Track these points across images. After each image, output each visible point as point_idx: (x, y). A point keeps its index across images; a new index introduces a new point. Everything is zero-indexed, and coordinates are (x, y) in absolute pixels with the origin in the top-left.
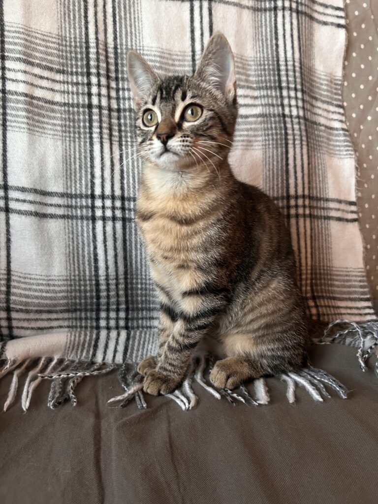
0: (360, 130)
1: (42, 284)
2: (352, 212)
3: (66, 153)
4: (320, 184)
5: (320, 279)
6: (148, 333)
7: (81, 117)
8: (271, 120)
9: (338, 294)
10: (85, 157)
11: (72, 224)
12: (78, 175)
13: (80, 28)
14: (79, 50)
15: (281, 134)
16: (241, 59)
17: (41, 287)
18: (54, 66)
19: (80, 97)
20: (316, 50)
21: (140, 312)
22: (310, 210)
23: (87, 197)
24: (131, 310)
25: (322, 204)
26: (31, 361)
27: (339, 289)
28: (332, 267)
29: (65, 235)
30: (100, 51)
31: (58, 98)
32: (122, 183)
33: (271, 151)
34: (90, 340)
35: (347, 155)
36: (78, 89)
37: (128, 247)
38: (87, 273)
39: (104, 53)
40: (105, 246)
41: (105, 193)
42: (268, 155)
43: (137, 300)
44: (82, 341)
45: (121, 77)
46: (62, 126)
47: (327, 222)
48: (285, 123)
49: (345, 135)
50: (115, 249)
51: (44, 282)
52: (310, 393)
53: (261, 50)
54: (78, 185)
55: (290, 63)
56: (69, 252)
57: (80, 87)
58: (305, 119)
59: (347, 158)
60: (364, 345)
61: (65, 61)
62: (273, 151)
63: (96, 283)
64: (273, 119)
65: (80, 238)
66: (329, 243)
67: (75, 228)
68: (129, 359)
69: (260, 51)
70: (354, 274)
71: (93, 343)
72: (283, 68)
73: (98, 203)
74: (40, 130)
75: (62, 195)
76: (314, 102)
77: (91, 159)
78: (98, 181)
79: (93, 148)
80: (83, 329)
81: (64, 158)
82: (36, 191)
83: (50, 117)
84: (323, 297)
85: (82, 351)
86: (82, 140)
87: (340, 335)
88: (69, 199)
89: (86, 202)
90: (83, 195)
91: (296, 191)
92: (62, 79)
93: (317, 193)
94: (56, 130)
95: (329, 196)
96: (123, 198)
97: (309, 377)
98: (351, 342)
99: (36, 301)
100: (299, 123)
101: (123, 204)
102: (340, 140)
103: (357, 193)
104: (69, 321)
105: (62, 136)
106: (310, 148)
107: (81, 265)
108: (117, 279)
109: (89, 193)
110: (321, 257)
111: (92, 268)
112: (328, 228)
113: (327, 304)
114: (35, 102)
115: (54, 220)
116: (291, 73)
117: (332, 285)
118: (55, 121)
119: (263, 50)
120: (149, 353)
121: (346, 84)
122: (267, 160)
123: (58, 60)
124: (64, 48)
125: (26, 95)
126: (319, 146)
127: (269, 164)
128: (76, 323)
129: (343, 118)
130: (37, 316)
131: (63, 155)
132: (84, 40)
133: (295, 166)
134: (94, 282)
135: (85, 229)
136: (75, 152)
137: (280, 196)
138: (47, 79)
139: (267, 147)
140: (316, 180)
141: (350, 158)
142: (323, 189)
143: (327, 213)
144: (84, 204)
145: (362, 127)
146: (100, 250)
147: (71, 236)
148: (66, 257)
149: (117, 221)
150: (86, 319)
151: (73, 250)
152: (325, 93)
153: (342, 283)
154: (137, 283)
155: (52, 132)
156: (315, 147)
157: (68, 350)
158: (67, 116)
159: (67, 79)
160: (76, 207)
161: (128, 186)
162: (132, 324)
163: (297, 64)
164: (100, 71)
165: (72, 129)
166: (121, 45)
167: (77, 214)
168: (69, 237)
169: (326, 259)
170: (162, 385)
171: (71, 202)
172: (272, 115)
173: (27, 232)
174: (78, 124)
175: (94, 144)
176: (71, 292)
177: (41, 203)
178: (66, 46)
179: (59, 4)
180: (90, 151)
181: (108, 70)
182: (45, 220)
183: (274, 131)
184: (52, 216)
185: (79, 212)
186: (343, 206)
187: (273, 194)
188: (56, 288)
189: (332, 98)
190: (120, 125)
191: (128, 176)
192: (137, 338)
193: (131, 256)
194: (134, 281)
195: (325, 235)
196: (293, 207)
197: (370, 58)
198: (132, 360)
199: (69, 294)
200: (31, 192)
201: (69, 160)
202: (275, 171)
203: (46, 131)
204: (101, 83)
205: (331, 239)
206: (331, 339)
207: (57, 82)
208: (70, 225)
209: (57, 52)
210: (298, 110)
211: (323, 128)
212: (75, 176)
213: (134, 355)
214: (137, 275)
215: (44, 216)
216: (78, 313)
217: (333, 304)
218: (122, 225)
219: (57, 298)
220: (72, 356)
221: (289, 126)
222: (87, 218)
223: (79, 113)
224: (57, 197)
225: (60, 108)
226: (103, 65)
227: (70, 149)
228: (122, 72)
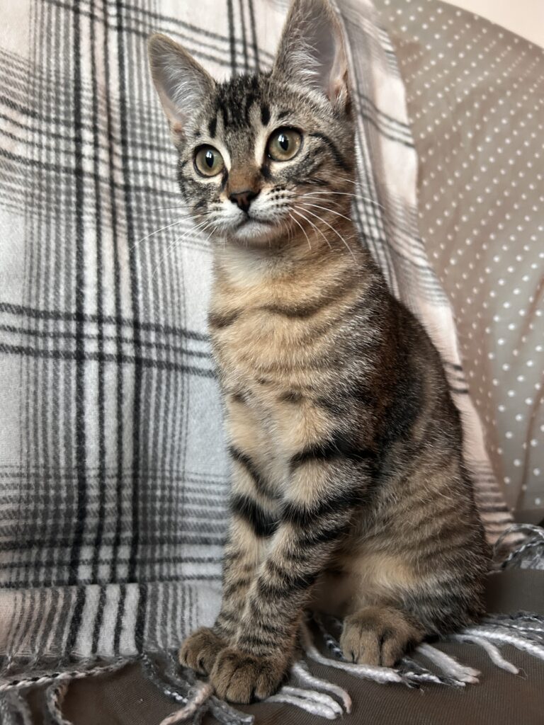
3: (32, 238)
6: (180, 587)
7: (63, 187)
10: (68, 251)
11: (36, 365)
12: (52, 279)
13: (66, 59)
14: (62, 89)
18: (18, 102)
19: (62, 155)
21: (158, 548)
23: (68, 317)
24: (142, 544)
29: (21, 385)
30: (99, 98)
31: (20, 150)
32: (135, 300)
34: (66, 606)
35: (440, 301)
36: (58, 144)
37: (142, 414)
38: (62, 462)
39: (105, 102)
40: (101, 409)
41: (104, 313)
43: (153, 522)
44: (48, 609)
45: (131, 142)
46: (26, 194)
49: (433, 276)
50: (119, 415)
54: (51, 296)
56: (28, 419)
57: (62, 142)
58: (389, 246)
59: (441, 306)
61: (37, 100)
63: (79, 484)
65: (50, 393)
67: (40, 373)
68: (149, 643)
70: (481, 470)
71: (71, 613)
73: (91, 329)
75: (20, 311)
76: (394, 229)
77: (77, 253)
78: (90, 292)
79: (82, 236)
81: (29, 246)
85: (45, 636)
86: (63, 222)
87: (515, 556)
88: (33, 320)
89: (65, 327)
90: (61, 314)
92: (29, 125)
94: (15, 199)
96: (136, 325)
100: (384, 249)
101: (136, 334)
102: (428, 281)
104: (11, 572)
105: (26, 211)
107: (51, 448)
108: (119, 476)
109: (73, 310)
111: (71, 454)
118: (15, 184)
120: (187, 628)
121: (421, 215)
123: (25, 95)
124: (37, 81)
126: (408, 284)
129: (425, 256)
131: (26, 241)
132: (72, 77)
134: (75, 481)
135: (62, 376)
136: (48, 240)
141: (445, 305)
144: (62, 329)
145: (446, 271)
146: (90, 417)
147: (32, 388)
148: (21, 429)
149: (127, 363)
150: (50, 564)
151: (35, 415)
152: (402, 221)
154: (154, 487)
155: (6, 201)
157: (15, 635)
158: (36, 181)
159: (40, 126)
160: (45, 335)
161: (147, 306)
162: (142, 573)
164: (97, 125)
165: (44, 203)
166: (132, 98)
167: (46, 347)
168: (28, 389)
171: (36, 325)
174: (56, 197)
175: (85, 230)
176: (28, 502)
178: (41, 79)
179: (33, 21)
180: (77, 241)
181: (110, 128)
185: (50, 344)
189: (409, 228)
190: (129, 209)
191: (146, 288)
192: (161, 598)
193: (146, 432)
194: (150, 482)
198: (156, 645)
199: (23, 507)
201: (36, 252)
204: (100, 143)
206: (501, 564)
207: (21, 126)
208: (32, 367)
209: (26, 85)
210: (379, 232)
211: (408, 263)
212: (47, 279)
213: (158, 634)
214: (155, 470)
216: (35, 551)
218: (134, 370)
220: (21, 649)
221: (372, 249)
222: (68, 356)
223: (58, 180)
224: (8, 312)
225: (23, 166)
226: (103, 118)
227: (39, 233)
228: (133, 135)
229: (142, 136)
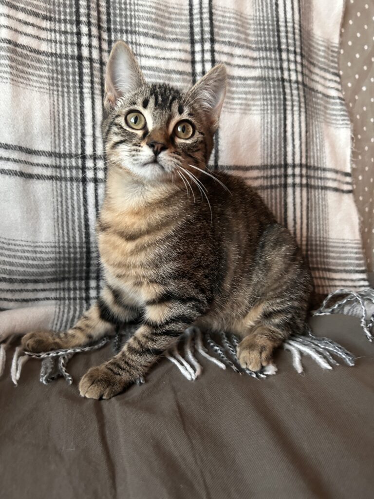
0: (355, 100)
1: (28, 251)
2: (348, 183)
3: (54, 108)
4: (317, 153)
5: (316, 251)
7: (70, 70)
8: (270, 84)
9: (333, 265)
10: (75, 114)
11: (61, 186)
12: (67, 133)
15: (280, 99)
16: (241, 16)
17: (26, 254)
18: (40, 12)
19: (69, 47)
20: (314, 14)
22: (307, 180)
23: (77, 156)
25: (320, 174)
26: (15, 337)
27: (334, 261)
28: (329, 238)
29: (53, 198)
31: (44, 47)
33: (269, 116)
35: (343, 124)
36: (66, 38)
38: (78, 240)
41: (97, 153)
42: (266, 121)
45: (114, 28)
46: (49, 78)
47: (324, 192)
48: (284, 87)
49: (341, 104)
51: (30, 249)
52: (317, 361)
53: (260, 8)
54: (67, 144)
55: (290, 24)
56: (58, 216)
57: (69, 36)
58: (304, 85)
59: (343, 128)
60: (366, 314)
61: (52, 7)
62: (271, 117)
63: (87, 251)
64: (271, 83)
65: (69, 201)
66: (325, 214)
67: (63, 191)
69: (259, 9)
70: (350, 245)
72: (282, 29)
73: (89, 163)
74: (25, 82)
75: (50, 154)
76: (312, 68)
77: (81, 115)
78: (89, 140)
79: (83, 103)
80: (72, 301)
81: (52, 113)
82: (21, 149)
83: (36, 68)
84: (318, 269)
86: (72, 95)
87: (339, 305)
88: (58, 159)
89: (76, 163)
90: (73, 155)
91: (294, 160)
92: (48, 27)
93: (314, 162)
94: (43, 83)
95: (326, 165)
97: (313, 345)
98: (350, 310)
99: (21, 269)
100: (298, 89)
102: (336, 108)
103: (351, 164)
104: (56, 292)
105: (49, 90)
106: (308, 115)
107: (71, 231)
109: (80, 152)
110: (318, 228)
111: (82, 235)
112: (325, 198)
113: (321, 275)
114: (19, 50)
115: (41, 181)
116: (290, 35)
117: (328, 257)
118: (42, 72)
119: (262, 9)
121: (342, 51)
122: (266, 125)
123: (44, 5)
125: (9, 42)
126: (317, 114)
127: (267, 130)
128: (64, 295)
129: (339, 87)
130: (22, 286)
131: (50, 111)
133: (293, 134)
134: (84, 250)
135: (75, 192)
136: (63, 108)
137: (278, 164)
138: (33, 25)
139: (265, 112)
140: (313, 149)
141: (346, 127)
142: (320, 158)
143: (324, 182)
144: (74, 164)
145: (357, 97)
146: (91, 215)
147: (59, 199)
148: (54, 222)
150: (75, 289)
151: (62, 214)
152: (323, 60)
153: (338, 255)
155: (38, 85)
156: (313, 114)
158: (54, 68)
159: (55, 26)
160: (65, 168)
163: (297, 26)
164: (91, 19)
165: (60, 83)
167: (66, 175)
168: (57, 200)
169: (323, 230)
171: (60, 162)
172: (271, 79)
173: (12, 194)
174: (67, 77)
175: (85, 99)
176: (60, 260)
177: (26, 163)
180: (80, 107)
181: (99, 20)
182: (31, 181)
183: (273, 96)
184: (39, 177)
185: (68, 173)
186: (339, 177)
187: (271, 161)
188: (43, 256)
189: (328, 65)
195: (322, 206)
196: (290, 176)
197: (366, 27)
199: (58, 262)
200: (15, 150)
201: (57, 117)
202: (273, 138)
203: (31, 83)
204: (92, 33)
205: (328, 210)
206: (330, 310)
207: (43, 29)
208: (59, 187)
210: (297, 75)
211: (320, 95)
212: (64, 134)
215: (30, 176)
216: (66, 282)
217: (328, 276)
219: (45, 266)
221: (288, 91)
222: (77, 180)
223: (67, 65)
224: (44, 156)
225: (46, 58)
226: (94, 13)
227: (58, 104)
228: (115, 23)
229: (121, 22)
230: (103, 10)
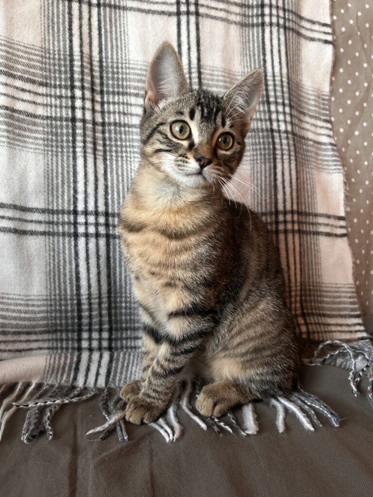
0: (348, 145)
1: (20, 305)
2: (341, 227)
3: (48, 167)
4: (308, 199)
5: (310, 296)
6: (132, 354)
8: (259, 135)
9: (328, 310)
10: (68, 172)
11: (53, 241)
12: (60, 190)
13: (64, 40)
14: (62, 63)
15: (269, 149)
16: (229, 74)
17: (19, 308)
18: (37, 79)
19: (64, 110)
20: (303, 66)
21: (124, 332)
22: (299, 226)
23: (69, 213)
24: (115, 330)
25: (311, 219)
26: (7, 386)
27: (329, 306)
28: (322, 283)
29: (46, 253)
30: (85, 64)
31: (40, 111)
32: (106, 199)
33: (259, 166)
34: (71, 363)
35: (335, 169)
36: (61, 102)
37: (112, 265)
38: (69, 292)
39: (89, 66)
40: (88, 264)
41: (88, 209)
42: (256, 170)
43: (121, 320)
44: (62, 364)
45: (106, 91)
46: (44, 140)
47: (316, 237)
48: (273, 137)
49: (333, 150)
50: (98, 266)
51: (23, 302)
52: (300, 421)
53: (249, 65)
54: (60, 201)
55: (278, 78)
56: (50, 270)
57: (64, 100)
58: (293, 134)
59: (336, 173)
60: (355, 367)
61: (48, 74)
62: (261, 166)
63: (77, 303)
64: (261, 134)
65: (61, 255)
66: (318, 259)
67: (56, 245)
68: (112, 382)
69: (247, 66)
70: (344, 290)
71: (74, 366)
72: (270, 83)
73: (81, 219)
74: (21, 144)
75: (43, 211)
76: (302, 117)
77: (74, 174)
78: (81, 197)
79: (76, 162)
80: (64, 351)
81: (46, 172)
82: (15, 207)
83: (31, 131)
84: (313, 314)
85: (62, 375)
86: (65, 154)
87: (331, 356)
88: (51, 216)
89: (68, 218)
90: (65, 211)
91: (285, 207)
92: (44, 92)
93: (305, 208)
94: (38, 144)
95: (317, 211)
96: (107, 214)
97: (299, 402)
98: (342, 363)
99: (14, 322)
100: (287, 138)
101: (107, 220)
102: (328, 154)
103: (345, 208)
104: (49, 342)
105: (44, 150)
106: (298, 163)
107: (62, 284)
108: (100, 297)
109: (72, 208)
110: (311, 273)
111: (73, 287)
112: (317, 243)
113: (317, 321)
114: (16, 115)
115: (35, 237)
116: (278, 88)
117: (322, 302)
118: (37, 135)
119: (251, 65)
120: (133, 376)
121: (333, 99)
122: (255, 175)
123: (41, 73)
124: (47, 61)
125: (7, 108)
126: (308, 161)
127: (257, 179)
128: (57, 345)
129: (331, 133)
130: (16, 338)
131: (44, 170)
132: (68, 53)
133: (283, 181)
134: (75, 302)
135: (67, 246)
136: (57, 167)
137: (268, 211)
138: (29, 92)
139: (255, 162)
140: (304, 195)
141: (339, 172)
142: (312, 204)
143: (316, 228)
144: (66, 220)
145: (349, 142)
146: (83, 268)
147: (52, 254)
148: (46, 276)
149: (101, 238)
150: (67, 340)
151: (54, 268)
152: (313, 108)
153: (332, 299)
154: (121, 302)
155: (33, 146)
156: (304, 161)
157: (47, 374)
158: (50, 130)
159: (50, 91)
160: (58, 223)
161: (113, 202)
162: (116, 344)
163: (285, 79)
164: (84, 84)
165: (54, 143)
166: (107, 58)
167: (58, 230)
168: (50, 254)
169: (316, 275)
170: (145, 413)
171: (53, 218)
172: (260, 130)
173: (6, 250)
174: (61, 138)
175: (78, 158)
176: (51, 312)
177: (20, 220)
178: (49, 58)
179: (42, 16)
180: (73, 165)
181: (93, 83)
182: (25, 237)
183: (262, 146)
184: (32, 233)
185: (61, 228)
186: (332, 221)
187: (262, 209)
188: (35, 309)
189: (319, 113)
190: (104, 139)
191: (113, 191)
192: (121, 359)
193: (115, 274)
194: (118, 300)
195: (315, 251)
196: (281, 222)
197: (357, 74)
198: (115, 384)
199: (49, 315)
200: (10, 208)
201: (50, 175)
202: (263, 186)
203: (27, 145)
204: (86, 97)
205: (320, 255)
206: (322, 360)
207: (40, 95)
208: (51, 242)
209: (41, 65)
210: (286, 125)
211: (311, 143)
212: (57, 191)
213: (117, 378)
214: (121, 293)
215: (24, 233)
216: (59, 334)
217: (324, 321)
218: (105, 241)
219: (36, 319)
220: (51, 380)
221: (277, 141)
222: (69, 235)
223: (61, 127)
224: (37, 213)
225: (42, 121)
226: (88, 78)
227: (52, 163)
228: (108, 85)
229: (113, 85)
230: (97, 74)
